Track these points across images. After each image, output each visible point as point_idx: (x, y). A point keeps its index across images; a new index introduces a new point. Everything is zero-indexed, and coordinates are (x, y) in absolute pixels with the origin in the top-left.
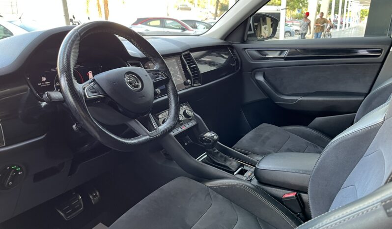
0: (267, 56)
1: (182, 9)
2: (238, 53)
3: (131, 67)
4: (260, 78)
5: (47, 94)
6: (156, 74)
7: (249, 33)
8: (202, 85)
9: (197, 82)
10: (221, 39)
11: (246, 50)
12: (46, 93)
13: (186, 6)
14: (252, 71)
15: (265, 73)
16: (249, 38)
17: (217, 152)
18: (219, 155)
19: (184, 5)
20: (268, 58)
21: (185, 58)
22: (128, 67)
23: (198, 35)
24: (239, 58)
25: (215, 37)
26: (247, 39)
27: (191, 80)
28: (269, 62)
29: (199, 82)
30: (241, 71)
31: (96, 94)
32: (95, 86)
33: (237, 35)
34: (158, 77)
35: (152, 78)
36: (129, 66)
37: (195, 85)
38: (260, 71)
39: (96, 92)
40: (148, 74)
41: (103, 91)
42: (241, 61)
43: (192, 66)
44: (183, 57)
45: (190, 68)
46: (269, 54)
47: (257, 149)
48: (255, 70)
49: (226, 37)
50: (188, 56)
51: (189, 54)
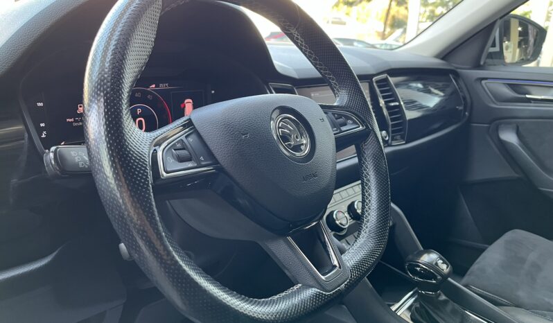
0: (528, 96)
1: (333, 23)
2: (466, 86)
3: (275, 95)
4: (510, 137)
5: (55, 153)
6: (340, 116)
7: (492, 50)
8: (406, 143)
9: (398, 137)
10: (437, 56)
11: (483, 82)
12: (53, 149)
13: (340, 19)
14: (490, 123)
15: (520, 128)
16: (489, 61)
17: (445, 302)
18: (449, 308)
19: (336, 18)
20: (529, 100)
21: (379, 87)
22: (269, 95)
23: (392, 49)
24: (468, 97)
25: (425, 54)
26: (485, 63)
27: (388, 132)
28: (532, 107)
29: (403, 138)
30: (470, 120)
31: (190, 164)
32: (190, 139)
33: (469, 53)
34: (345, 124)
35: (334, 125)
36: (271, 93)
37: (394, 143)
38: (510, 123)
39: (189, 160)
40: (324, 116)
41: (210, 154)
42: (472, 103)
43: (392, 104)
44: (375, 84)
45: (389, 108)
46: (533, 92)
47: (522, 294)
48: (499, 120)
49: (445, 53)
50: (384, 83)
51: (386, 80)
